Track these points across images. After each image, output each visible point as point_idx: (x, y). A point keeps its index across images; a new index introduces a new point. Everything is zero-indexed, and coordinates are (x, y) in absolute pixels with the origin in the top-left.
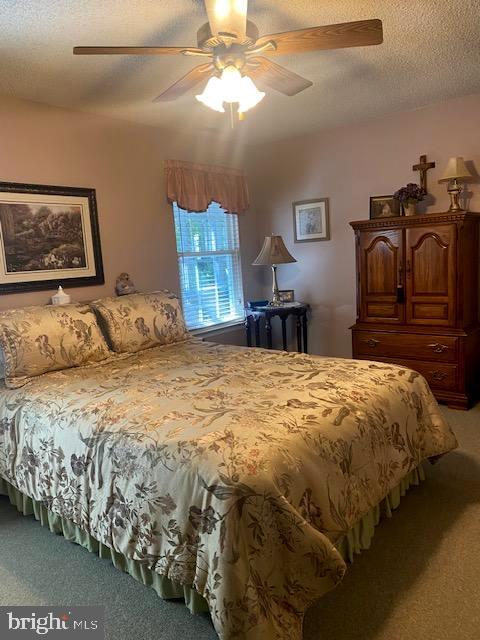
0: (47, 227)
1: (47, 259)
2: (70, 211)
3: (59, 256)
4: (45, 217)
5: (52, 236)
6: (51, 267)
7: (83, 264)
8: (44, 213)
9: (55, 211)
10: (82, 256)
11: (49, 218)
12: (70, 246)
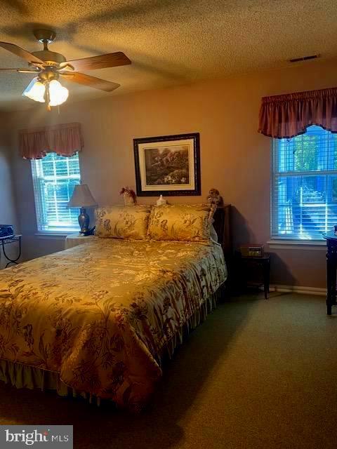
0: (167, 160)
1: (166, 179)
2: (182, 149)
3: (173, 177)
4: (166, 154)
5: (170, 165)
6: (168, 183)
7: (187, 182)
8: (166, 152)
9: (173, 150)
10: (187, 177)
11: (169, 155)
12: (180, 171)
